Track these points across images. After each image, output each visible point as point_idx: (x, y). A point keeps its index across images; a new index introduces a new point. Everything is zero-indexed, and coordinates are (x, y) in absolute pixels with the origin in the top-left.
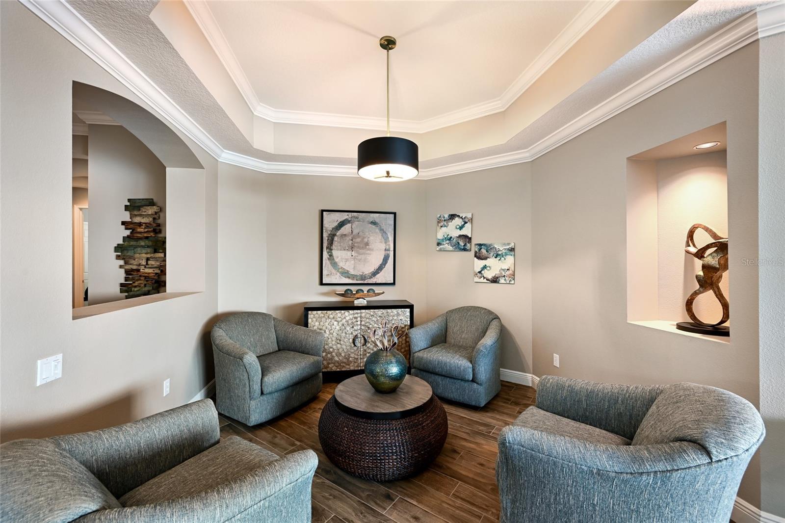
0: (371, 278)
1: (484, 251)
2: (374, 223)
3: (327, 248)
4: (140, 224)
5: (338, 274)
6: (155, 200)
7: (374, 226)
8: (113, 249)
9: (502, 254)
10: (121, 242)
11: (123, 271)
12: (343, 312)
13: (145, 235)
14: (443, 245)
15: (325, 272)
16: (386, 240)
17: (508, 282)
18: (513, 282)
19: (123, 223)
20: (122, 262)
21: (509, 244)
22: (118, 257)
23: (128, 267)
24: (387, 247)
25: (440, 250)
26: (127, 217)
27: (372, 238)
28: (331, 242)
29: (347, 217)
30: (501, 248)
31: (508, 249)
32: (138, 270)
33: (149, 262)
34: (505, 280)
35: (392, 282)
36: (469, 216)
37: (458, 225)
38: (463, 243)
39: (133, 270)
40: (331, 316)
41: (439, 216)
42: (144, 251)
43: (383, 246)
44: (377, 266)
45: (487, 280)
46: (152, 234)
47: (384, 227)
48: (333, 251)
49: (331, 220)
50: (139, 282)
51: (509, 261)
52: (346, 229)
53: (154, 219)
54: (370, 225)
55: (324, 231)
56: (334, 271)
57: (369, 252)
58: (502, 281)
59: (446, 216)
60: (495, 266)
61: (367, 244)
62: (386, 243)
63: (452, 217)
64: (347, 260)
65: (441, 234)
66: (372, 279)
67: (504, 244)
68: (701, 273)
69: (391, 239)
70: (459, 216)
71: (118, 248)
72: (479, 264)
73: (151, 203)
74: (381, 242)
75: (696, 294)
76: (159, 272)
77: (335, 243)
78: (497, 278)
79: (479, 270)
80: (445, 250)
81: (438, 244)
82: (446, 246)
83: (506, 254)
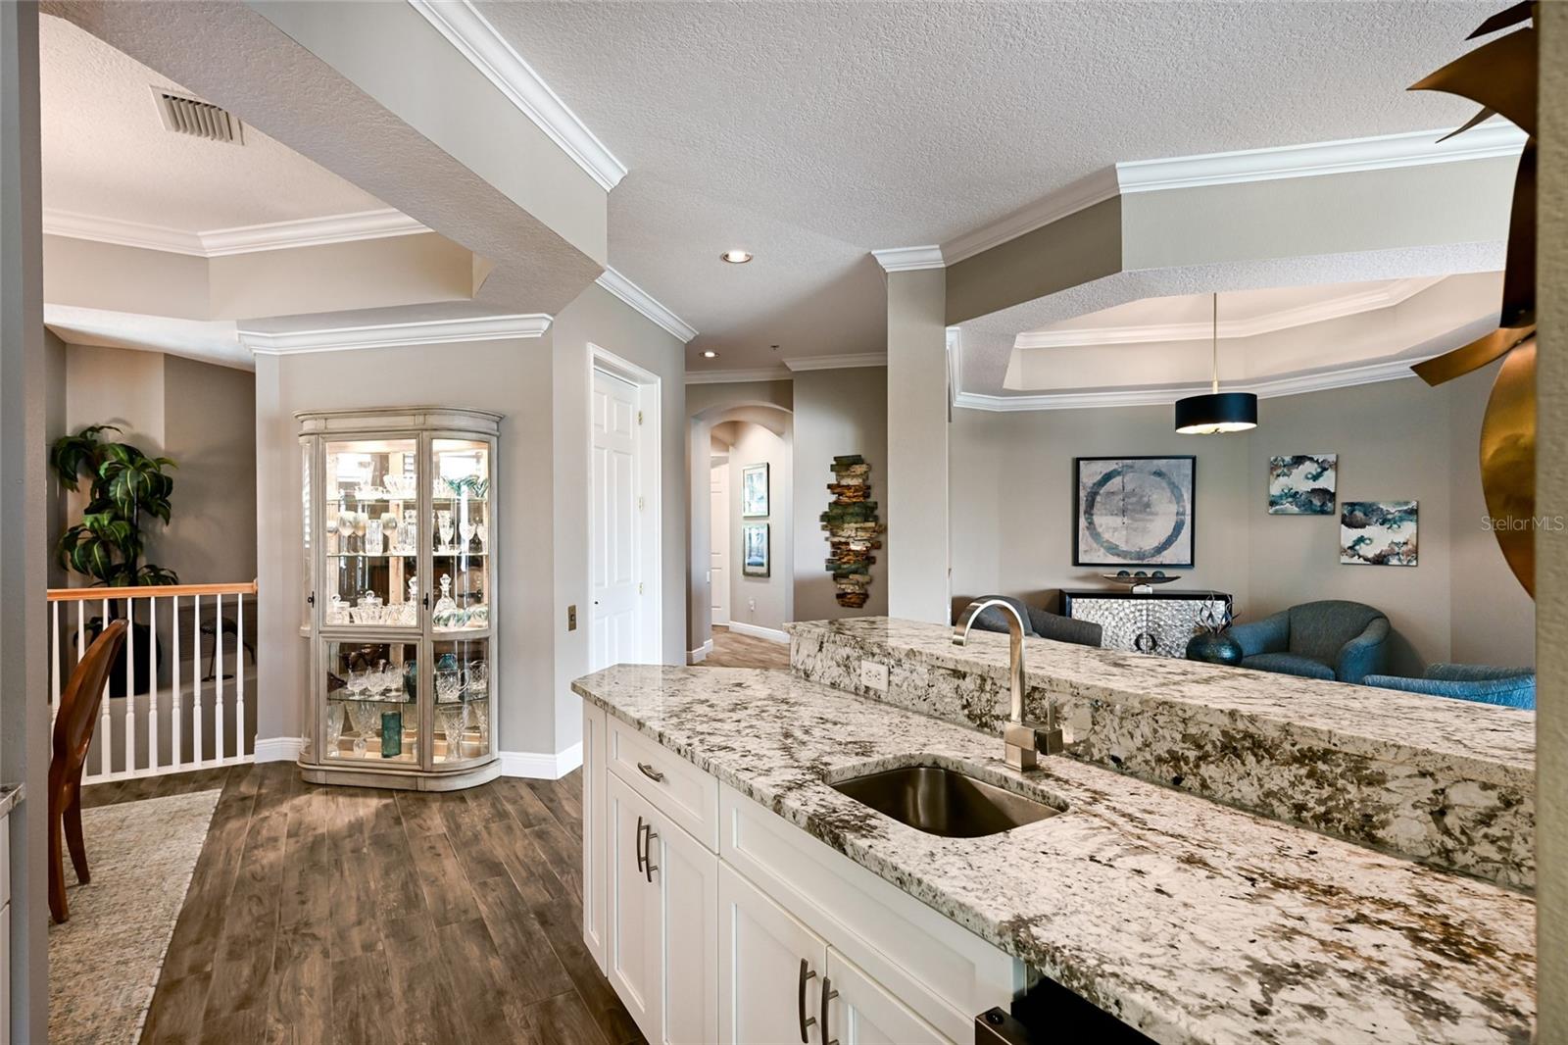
0: (1153, 556)
1: (1359, 514)
2: (1159, 474)
3: (1085, 512)
4: (848, 487)
5: (1102, 550)
6: (863, 457)
7: (1158, 479)
8: (818, 518)
9: (1394, 518)
10: (827, 510)
11: (829, 543)
12: (1120, 601)
13: (854, 500)
14: (1282, 504)
15: (1082, 547)
16: (1179, 499)
17: (1405, 563)
18: (1414, 563)
19: (830, 487)
20: (827, 534)
21: (1406, 503)
22: (824, 528)
23: (836, 539)
24: (1181, 510)
25: (1276, 513)
26: (832, 479)
27: (1155, 496)
28: (1091, 504)
29: (1116, 467)
30: (1394, 510)
31: (1406, 511)
32: (847, 544)
33: (859, 534)
34: (1400, 560)
35: (1189, 562)
36: (1332, 458)
37: (1310, 474)
38: (1319, 502)
39: (840, 543)
40: (1104, 607)
41: (1272, 459)
42: (854, 520)
43: (1174, 508)
44: (1163, 538)
45: (1366, 559)
46: (861, 499)
47: (1175, 480)
48: (1094, 517)
49: (1090, 474)
50: (849, 557)
51: (1407, 531)
52: (1115, 483)
53: (864, 480)
54: (1152, 477)
55: (1081, 488)
56: (1095, 545)
57: (1150, 517)
58: (1394, 561)
59: (1288, 459)
60: (1379, 538)
61: (1148, 505)
62: (1178, 503)
63: (1299, 460)
64: (1115, 529)
65: (1277, 487)
66: (1155, 558)
67: (1399, 504)
69: (1187, 496)
70: (1311, 459)
71: (825, 517)
72: (1349, 535)
73: (857, 460)
74: (1170, 502)
76: (869, 545)
77: (1097, 506)
78: (1385, 556)
79: (1350, 544)
80: (1284, 513)
81: (1272, 503)
82: (1288, 506)
83: (1401, 519)
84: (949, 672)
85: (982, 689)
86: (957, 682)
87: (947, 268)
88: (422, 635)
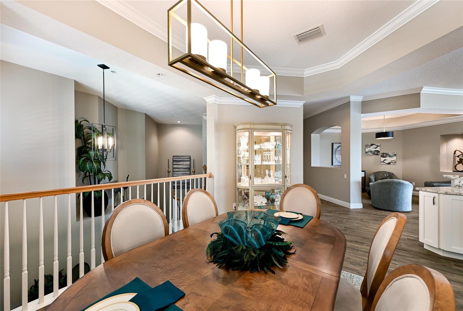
1: (385, 155)
3: (334, 154)
5: (337, 162)
14: (368, 153)
15: (333, 161)
17: (394, 164)
18: (396, 164)
21: (394, 153)
25: (367, 155)
29: (340, 145)
31: (394, 155)
36: (379, 145)
37: (375, 147)
38: (377, 153)
41: (367, 144)
45: (386, 163)
48: (336, 155)
49: (335, 146)
51: (394, 158)
52: (340, 148)
55: (333, 149)
58: (392, 164)
59: (370, 144)
60: (389, 160)
63: (372, 145)
64: (340, 158)
65: (367, 150)
67: (393, 153)
68: (459, 160)
70: (375, 145)
72: (383, 159)
75: (457, 164)
77: (336, 153)
78: (390, 163)
79: (383, 161)
80: (369, 155)
81: (366, 153)
82: (370, 153)
83: (393, 156)
87: (362, 102)
88: (284, 186)
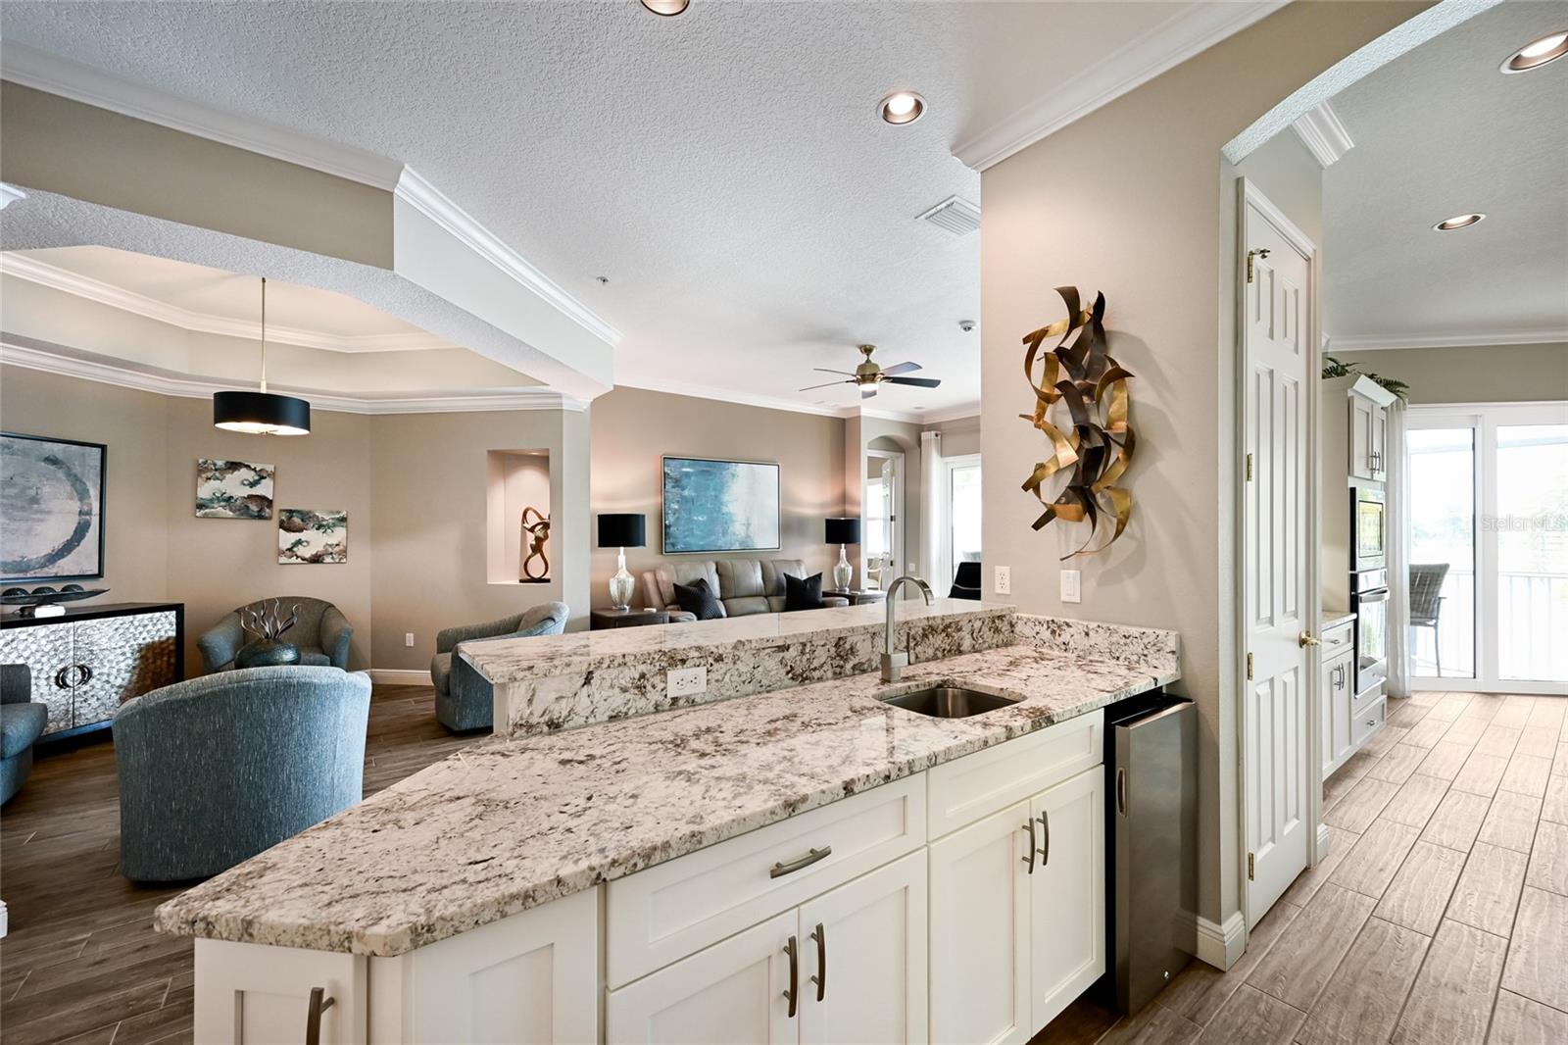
0: (43, 566)
1: (296, 520)
2: (53, 461)
7: (52, 468)
9: (328, 525)
14: (213, 508)
16: (83, 495)
17: (337, 561)
18: (344, 560)
21: (339, 512)
24: (86, 508)
25: (205, 516)
27: (46, 489)
30: (328, 518)
31: (338, 519)
34: (333, 558)
35: (96, 572)
36: (270, 468)
37: (246, 480)
38: (257, 508)
41: (200, 461)
43: (76, 506)
44: (58, 543)
45: (303, 559)
47: (77, 470)
51: (339, 535)
54: (43, 464)
57: (38, 516)
58: (328, 559)
59: (220, 463)
60: (315, 541)
61: (35, 500)
62: (81, 500)
63: (233, 466)
65: (206, 490)
66: (46, 569)
67: (332, 513)
68: (534, 543)
69: (94, 493)
70: (248, 467)
72: (287, 539)
74: (71, 499)
75: (530, 557)
78: (320, 556)
79: (289, 546)
80: (215, 517)
81: (200, 506)
82: (219, 509)
83: (334, 525)
84: (773, 649)
85: (803, 653)
86: (781, 655)
